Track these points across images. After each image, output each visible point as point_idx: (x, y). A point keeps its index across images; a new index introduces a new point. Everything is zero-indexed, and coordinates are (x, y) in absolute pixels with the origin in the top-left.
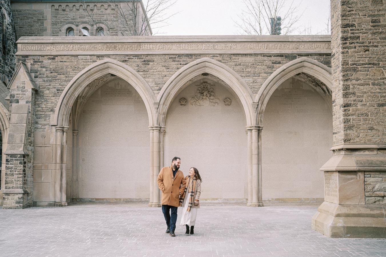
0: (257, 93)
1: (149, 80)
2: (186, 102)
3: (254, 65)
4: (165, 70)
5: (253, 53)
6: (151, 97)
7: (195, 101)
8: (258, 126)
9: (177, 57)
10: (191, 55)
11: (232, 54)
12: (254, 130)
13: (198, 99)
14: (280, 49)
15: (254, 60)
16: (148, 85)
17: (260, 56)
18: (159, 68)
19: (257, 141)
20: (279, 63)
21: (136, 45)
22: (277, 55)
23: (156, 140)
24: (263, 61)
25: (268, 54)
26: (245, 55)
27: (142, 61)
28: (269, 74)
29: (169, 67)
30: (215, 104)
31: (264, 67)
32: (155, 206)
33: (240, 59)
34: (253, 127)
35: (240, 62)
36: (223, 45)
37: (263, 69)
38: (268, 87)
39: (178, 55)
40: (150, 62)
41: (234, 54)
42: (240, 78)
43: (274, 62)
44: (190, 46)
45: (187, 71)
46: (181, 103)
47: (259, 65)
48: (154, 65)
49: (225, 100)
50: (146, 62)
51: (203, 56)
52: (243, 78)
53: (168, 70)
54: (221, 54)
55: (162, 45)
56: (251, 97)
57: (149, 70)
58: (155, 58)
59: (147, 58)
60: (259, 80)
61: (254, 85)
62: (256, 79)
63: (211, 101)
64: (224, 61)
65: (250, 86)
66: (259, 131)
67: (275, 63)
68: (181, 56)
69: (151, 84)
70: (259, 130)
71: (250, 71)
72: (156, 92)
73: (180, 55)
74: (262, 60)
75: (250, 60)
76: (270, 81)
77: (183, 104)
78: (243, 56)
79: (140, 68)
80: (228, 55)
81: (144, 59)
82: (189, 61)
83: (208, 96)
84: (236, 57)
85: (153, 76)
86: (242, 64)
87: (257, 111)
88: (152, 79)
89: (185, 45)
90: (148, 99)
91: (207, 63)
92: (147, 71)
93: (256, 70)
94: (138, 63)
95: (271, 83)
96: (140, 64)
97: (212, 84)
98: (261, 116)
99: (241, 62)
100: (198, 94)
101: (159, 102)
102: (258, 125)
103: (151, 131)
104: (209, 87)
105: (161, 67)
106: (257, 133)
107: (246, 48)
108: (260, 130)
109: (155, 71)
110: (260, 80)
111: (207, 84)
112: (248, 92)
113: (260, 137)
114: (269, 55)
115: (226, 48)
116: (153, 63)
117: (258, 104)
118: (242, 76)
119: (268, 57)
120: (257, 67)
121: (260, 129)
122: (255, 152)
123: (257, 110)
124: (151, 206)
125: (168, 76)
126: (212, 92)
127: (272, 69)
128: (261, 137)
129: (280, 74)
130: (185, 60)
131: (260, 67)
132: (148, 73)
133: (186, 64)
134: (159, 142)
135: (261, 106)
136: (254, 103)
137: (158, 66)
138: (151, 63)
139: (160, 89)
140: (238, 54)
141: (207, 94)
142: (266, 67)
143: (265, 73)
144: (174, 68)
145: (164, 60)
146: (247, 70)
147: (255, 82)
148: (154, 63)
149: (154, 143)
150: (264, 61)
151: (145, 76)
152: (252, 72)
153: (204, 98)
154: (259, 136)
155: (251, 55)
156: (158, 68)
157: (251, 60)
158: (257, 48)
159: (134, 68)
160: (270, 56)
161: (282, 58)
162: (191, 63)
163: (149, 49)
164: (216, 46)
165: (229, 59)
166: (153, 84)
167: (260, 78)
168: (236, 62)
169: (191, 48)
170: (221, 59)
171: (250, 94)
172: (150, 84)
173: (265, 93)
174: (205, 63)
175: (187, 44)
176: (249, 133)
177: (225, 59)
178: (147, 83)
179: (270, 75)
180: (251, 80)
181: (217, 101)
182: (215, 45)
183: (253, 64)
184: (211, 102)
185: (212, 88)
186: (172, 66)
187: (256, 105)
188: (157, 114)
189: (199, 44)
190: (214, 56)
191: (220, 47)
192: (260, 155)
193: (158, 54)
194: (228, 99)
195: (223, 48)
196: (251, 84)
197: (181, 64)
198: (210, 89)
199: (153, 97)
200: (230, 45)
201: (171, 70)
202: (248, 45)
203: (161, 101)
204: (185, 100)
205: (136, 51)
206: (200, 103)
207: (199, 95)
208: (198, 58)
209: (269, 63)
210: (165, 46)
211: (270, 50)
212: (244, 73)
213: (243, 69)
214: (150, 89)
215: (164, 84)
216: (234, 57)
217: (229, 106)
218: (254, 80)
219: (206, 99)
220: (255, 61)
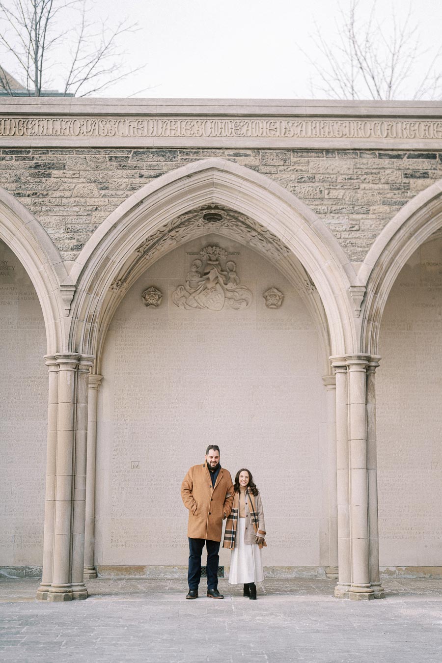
0: (362, 261)
1: (47, 219)
2: (159, 298)
3: (353, 181)
4: (96, 193)
5: (349, 147)
6: (53, 267)
7: (184, 296)
8: (364, 354)
9: (130, 155)
10: (172, 150)
11: (288, 150)
12: (354, 366)
13: (193, 290)
14: (425, 137)
15: (352, 167)
16: (45, 234)
17: (368, 156)
18: (80, 185)
19: (362, 400)
20: (425, 175)
21: (15, 121)
22: (416, 153)
23: (64, 395)
24: (377, 171)
25: (392, 150)
26: (328, 151)
27: (30, 167)
28: (397, 207)
29: (107, 185)
30: (240, 303)
31: (381, 186)
32: (56, 599)
33: (311, 164)
34: (350, 358)
35: (311, 171)
36: (263, 124)
37: (379, 193)
38: (395, 244)
39: (133, 150)
40: (53, 168)
41: (294, 150)
42: (313, 216)
43: (408, 172)
44: (168, 127)
45: (159, 195)
46: (146, 300)
47: (367, 181)
48: (65, 177)
49: (266, 294)
50: (42, 171)
51: (205, 154)
52: (323, 216)
53: (103, 192)
54: (257, 150)
55: (90, 122)
56: (346, 271)
57: (50, 192)
58: (68, 159)
59: (44, 157)
60: (368, 222)
61: (352, 238)
62: (359, 220)
63: (229, 295)
64: (267, 169)
65: (341, 241)
66: (367, 370)
67: (412, 176)
68: (143, 153)
69: (53, 232)
70: (370, 367)
71: (340, 197)
72: (68, 254)
73: (138, 151)
74: (376, 166)
75: (340, 165)
76: (399, 227)
77: (152, 304)
78: (320, 155)
79: (23, 187)
80: (277, 151)
81: (35, 161)
82: (165, 169)
83: (221, 280)
84: (301, 156)
85: (62, 208)
86: (317, 177)
87: (362, 312)
88: (57, 218)
89: (155, 122)
90: (45, 275)
91: (216, 173)
92: (45, 193)
93: (359, 195)
94: (18, 172)
95: (402, 231)
96: (25, 174)
97: (231, 250)
98: (375, 327)
99: (314, 172)
100: (193, 276)
101: (74, 283)
102: (366, 352)
103: (52, 369)
104: (223, 258)
105: (84, 185)
106: (363, 375)
107: (329, 133)
108: (372, 368)
109: (67, 194)
110: (371, 222)
111: (218, 249)
112: (337, 255)
113: (370, 387)
114: (395, 153)
115: (273, 132)
116: (62, 172)
117: (364, 290)
118: (318, 213)
119: (393, 160)
120: (362, 186)
121: (373, 364)
122: (357, 432)
123: (363, 310)
124: (45, 597)
125: (103, 208)
126: (231, 271)
127: (403, 192)
128: (374, 388)
129: (428, 207)
130: (154, 163)
131: (371, 185)
132: (47, 199)
133: (156, 177)
134: (75, 402)
135: (375, 297)
136: (355, 289)
137: (76, 180)
138: (55, 173)
139: (79, 247)
140: (308, 150)
141: (217, 277)
142: (386, 186)
143: (384, 203)
144: (122, 187)
145: (93, 165)
146: (334, 193)
147: (357, 227)
148: (65, 171)
149: (59, 405)
150: (382, 171)
151: (38, 208)
152: (348, 198)
153: (209, 286)
154: (370, 384)
155: (343, 151)
156: (77, 188)
157: (345, 167)
158: (361, 133)
159: (7, 185)
160: (398, 157)
161: (433, 161)
162: (171, 173)
163: (50, 132)
164: (245, 128)
165: (282, 163)
166: (60, 233)
167: (371, 216)
168: (301, 170)
169: (173, 132)
170: (257, 163)
171: (341, 263)
172: (50, 231)
173: (386, 259)
174: (210, 173)
175: (161, 121)
176: (339, 377)
177: (270, 162)
178: (41, 230)
179: (398, 210)
180: (344, 222)
181: (243, 297)
182: (242, 124)
183: (350, 179)
184: (230, 298)
185: (232, 261)
186: (116, 180)
187: (359, 294)
188: (70, 319)
189: (194, 121)
190: (237, 153)
191: (254, 130)
192: (371, 441)
193: (77, 145)
194: (275, 291)
195: (264, 134)
196: (345, 235)
197: (141, 176)
198: (227, 262)
199: (58, 267)
200: (284, 124)
201: (111, 192)
202: (335, 125)
203: (82, 282)
204: (159, 293)
205: (13, 139)
206: (199, 301)
207: (196, 279)
208: (192, 161)
209: (397, 177)
210: (97, 125)
211: (397, 140)
212: (325, 202)
213: (321, 191)
214: (52, 246)
215: (92, 232)
216: (293, 158)
217: (276, 310)
218: (354, 223)
219: (215, 290)
220: (355, 171)
